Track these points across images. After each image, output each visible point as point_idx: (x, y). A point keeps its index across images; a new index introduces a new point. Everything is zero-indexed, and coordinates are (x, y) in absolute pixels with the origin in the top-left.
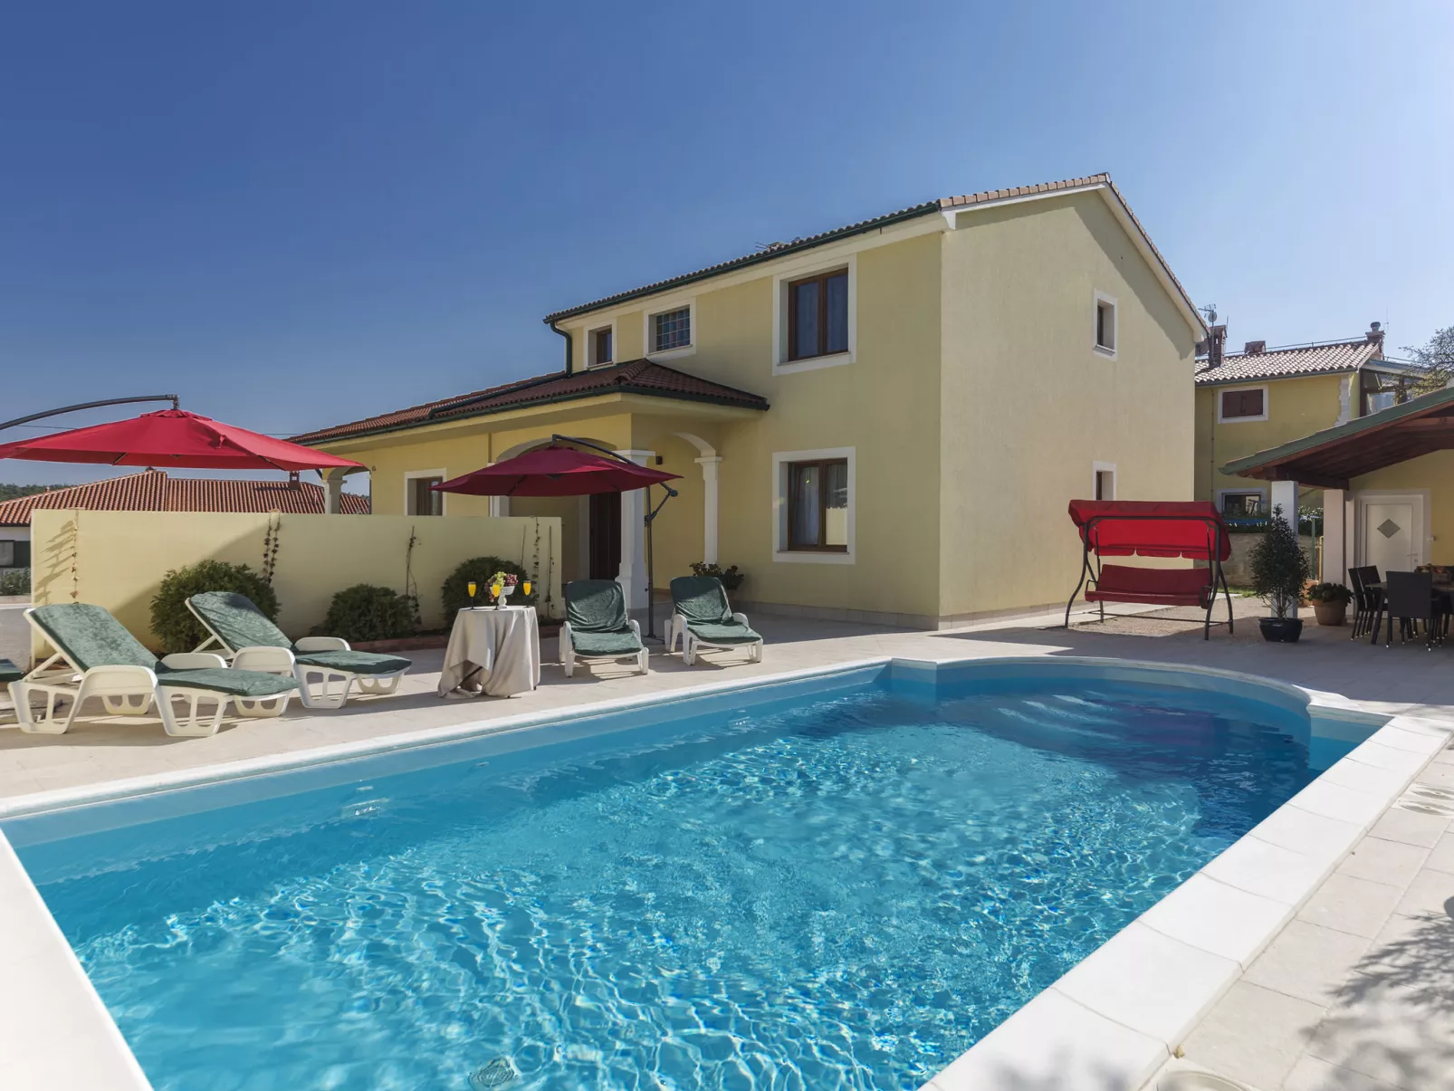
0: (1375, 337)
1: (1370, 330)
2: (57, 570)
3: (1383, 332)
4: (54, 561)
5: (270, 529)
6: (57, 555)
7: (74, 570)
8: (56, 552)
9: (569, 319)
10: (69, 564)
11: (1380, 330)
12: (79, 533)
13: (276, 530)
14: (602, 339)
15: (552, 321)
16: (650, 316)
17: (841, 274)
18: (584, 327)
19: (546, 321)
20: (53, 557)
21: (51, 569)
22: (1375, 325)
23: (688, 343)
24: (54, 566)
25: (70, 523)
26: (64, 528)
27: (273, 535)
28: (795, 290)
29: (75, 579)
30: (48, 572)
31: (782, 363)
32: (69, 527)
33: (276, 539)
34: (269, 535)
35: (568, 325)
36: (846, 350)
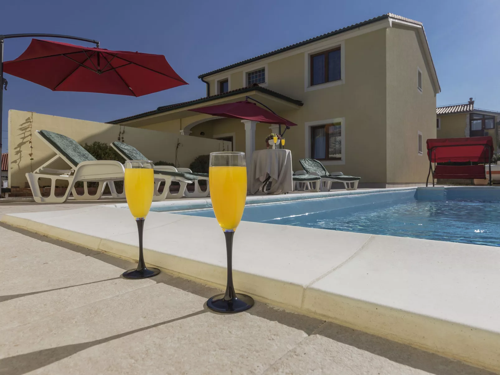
0: (471, 103)
1: (469, 100)
2: (25, 140)
3: (474, 101)
4: (23, 136)
5: (120, 133)
6: (24, 133)
7: (30, 142)
8: (24, 132)
9: (209, 76)
10: (28, 139)
11: (473, 100)
12: (33, 124)
13: (123, 134)
14: (223, 84)
15: (202, 77)
16: (246, 73)
17: (337, 50)
18: (215, 80)
19: (199, 77)
20: (23, 133)
21: (22, 139)
22: (471, 99)
23: (264, 82)
24: (24, 138)
25: (29, 119)
26: (26, 120)
27: (121, 136)
28: (313, 58)
29: (31, 147)
30: (21, 141)
31: (308, 87)
32: (28, 120)
33: (123, 138)
34: (120, 136)
35: (209, 79)
36: (340, 79)
